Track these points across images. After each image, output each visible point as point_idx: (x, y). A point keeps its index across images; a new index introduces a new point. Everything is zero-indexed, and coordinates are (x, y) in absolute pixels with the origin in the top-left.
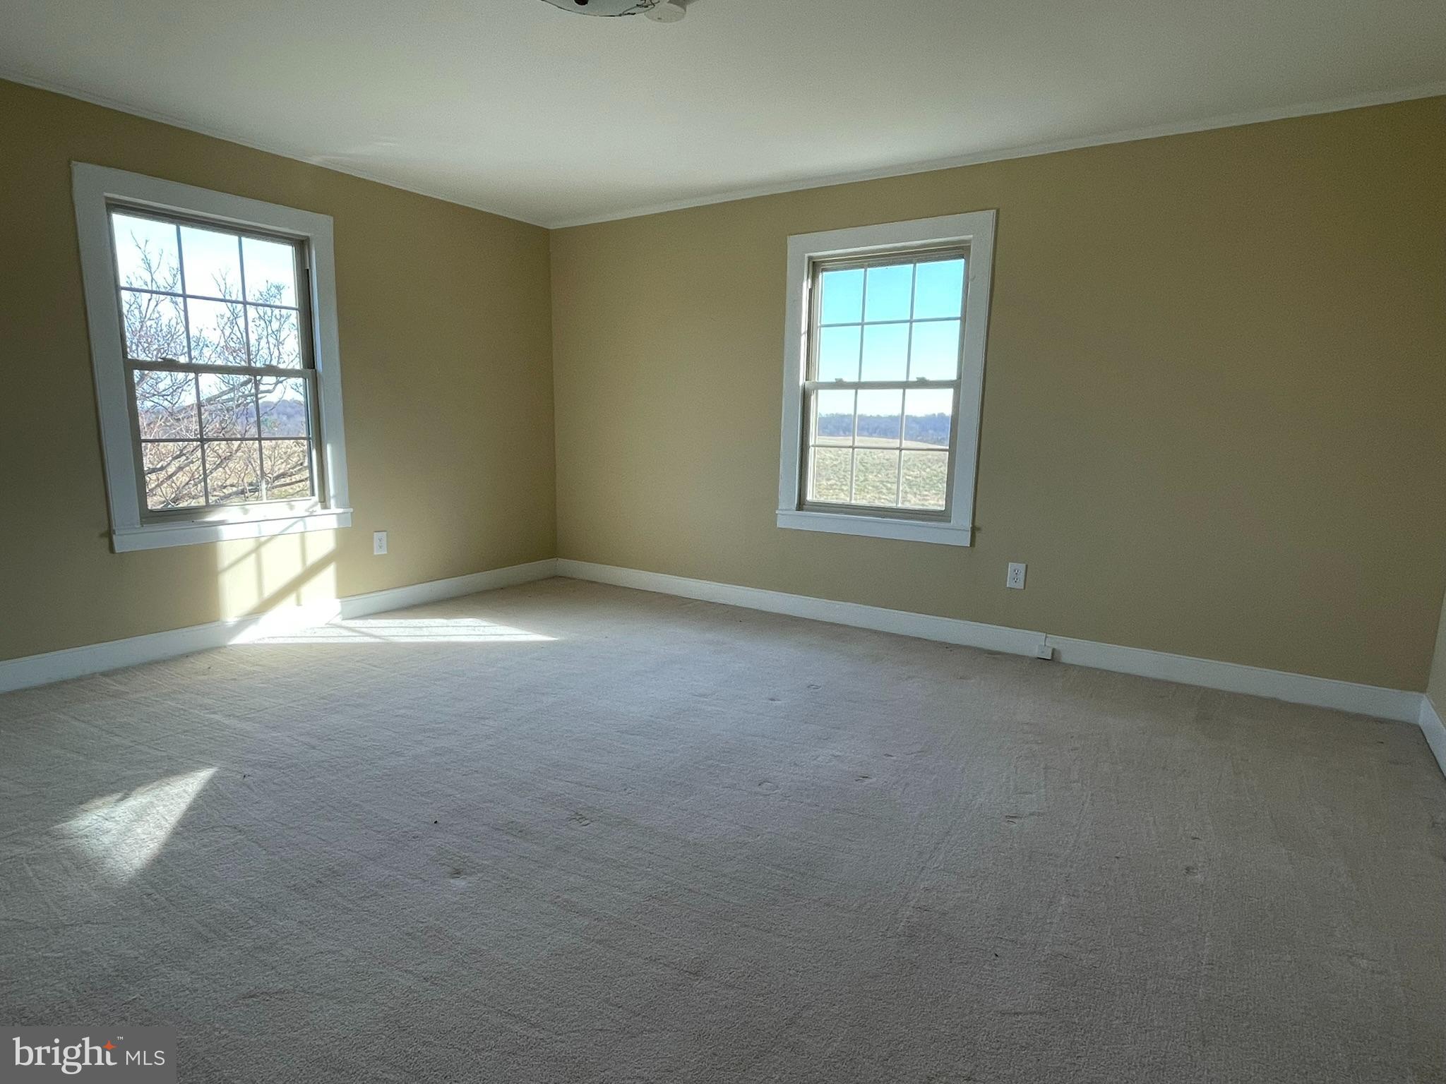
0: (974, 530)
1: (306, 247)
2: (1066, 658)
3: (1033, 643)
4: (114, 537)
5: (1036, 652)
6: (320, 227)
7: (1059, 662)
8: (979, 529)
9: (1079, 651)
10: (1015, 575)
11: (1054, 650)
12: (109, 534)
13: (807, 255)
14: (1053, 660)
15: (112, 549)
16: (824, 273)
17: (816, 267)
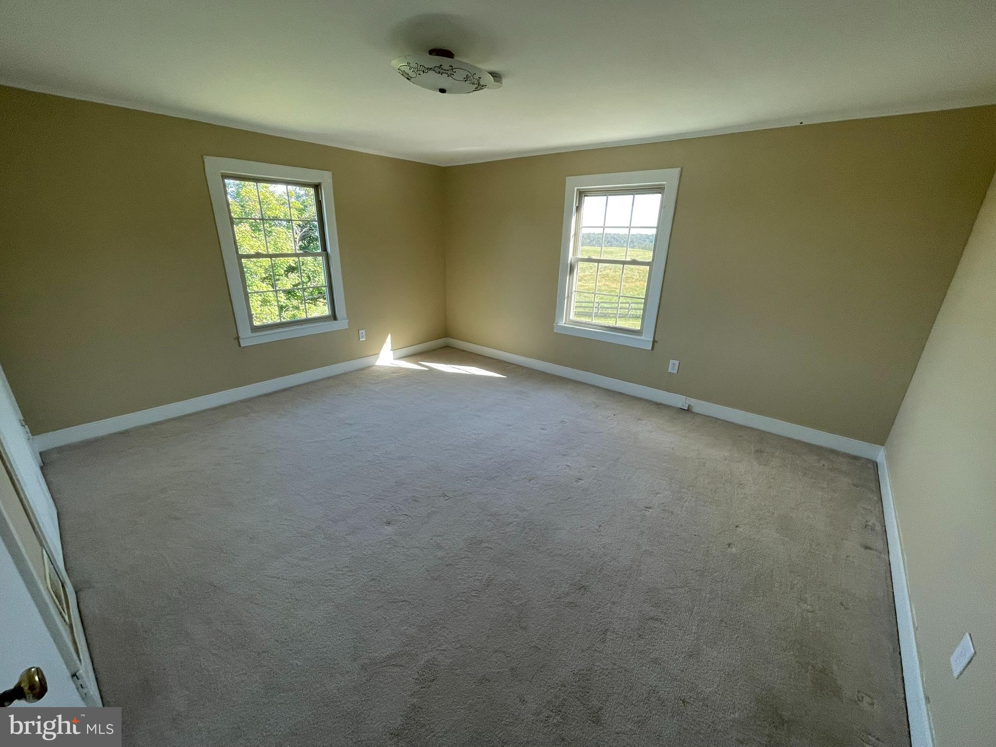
0: (654, 342)
1: (319, 188)
2: (695, 410)
3: (680, 401)
4: (240, 340)
5: (680, 405)
6: (325, 178)
7: (691, 411)
8: (657, 342)
9: (701, 406)
10: (673, 366)
11: (689, 405)
12: (238, 338)
13: (576, 188)
14: (689, 410)
15: (240, 345)
16: (585, 197)
17: (582, 194)
